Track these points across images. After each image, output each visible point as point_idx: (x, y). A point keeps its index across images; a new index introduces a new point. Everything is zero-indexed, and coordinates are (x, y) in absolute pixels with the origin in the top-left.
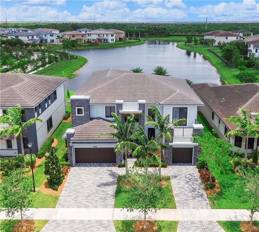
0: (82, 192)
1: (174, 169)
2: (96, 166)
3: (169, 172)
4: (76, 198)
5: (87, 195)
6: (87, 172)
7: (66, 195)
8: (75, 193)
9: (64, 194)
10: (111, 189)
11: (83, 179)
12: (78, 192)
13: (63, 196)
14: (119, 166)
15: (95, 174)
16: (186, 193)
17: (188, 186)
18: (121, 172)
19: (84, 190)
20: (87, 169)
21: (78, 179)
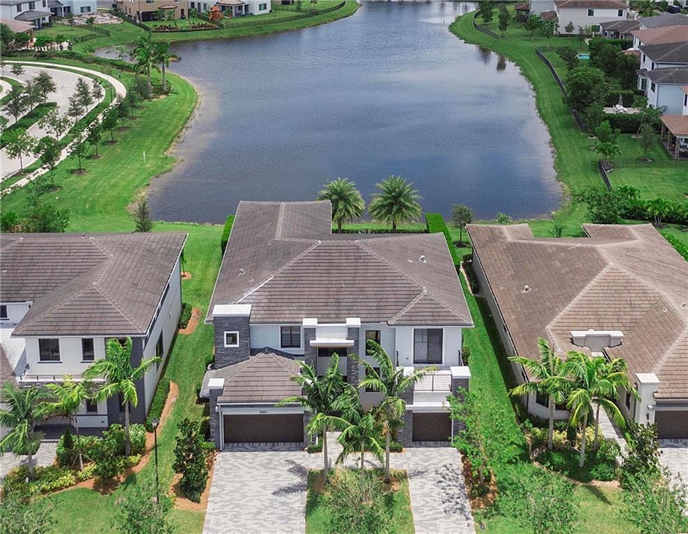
0: (245, 505)
1: (416, 456)
2: (265, 450)
3: (405, 463)
4: (235, 516)
5: (255, 511)
6: (250, 463)
7: (216, 511)
8: (233, 508)
9: (214, 510)
10: (297, 498)
11: (243, 479)
12: (237, 506)
13: (210, 514)
14: (310, 451)
15: (265, 466)
16: (435, 505)
17: (439, 490)
18: (314, 462)
19: (247, 501)
20: (248, 457)
21: (235, 478)
